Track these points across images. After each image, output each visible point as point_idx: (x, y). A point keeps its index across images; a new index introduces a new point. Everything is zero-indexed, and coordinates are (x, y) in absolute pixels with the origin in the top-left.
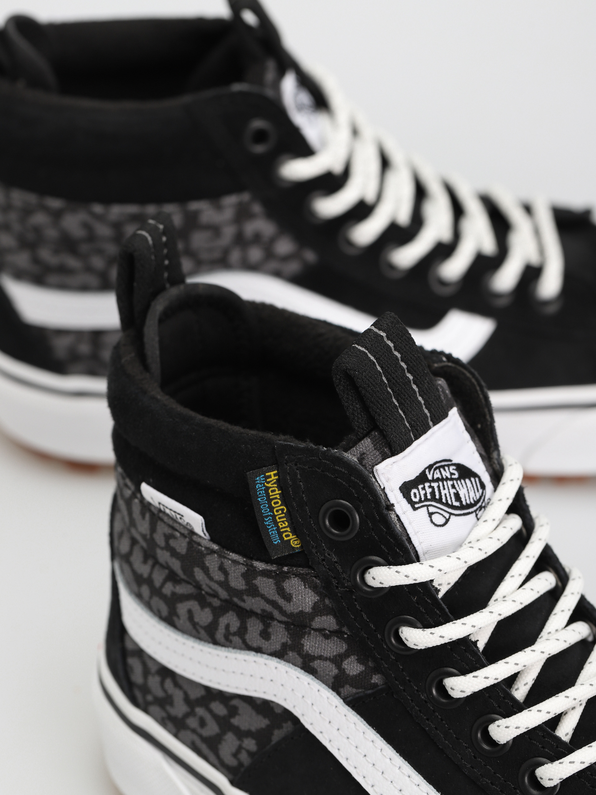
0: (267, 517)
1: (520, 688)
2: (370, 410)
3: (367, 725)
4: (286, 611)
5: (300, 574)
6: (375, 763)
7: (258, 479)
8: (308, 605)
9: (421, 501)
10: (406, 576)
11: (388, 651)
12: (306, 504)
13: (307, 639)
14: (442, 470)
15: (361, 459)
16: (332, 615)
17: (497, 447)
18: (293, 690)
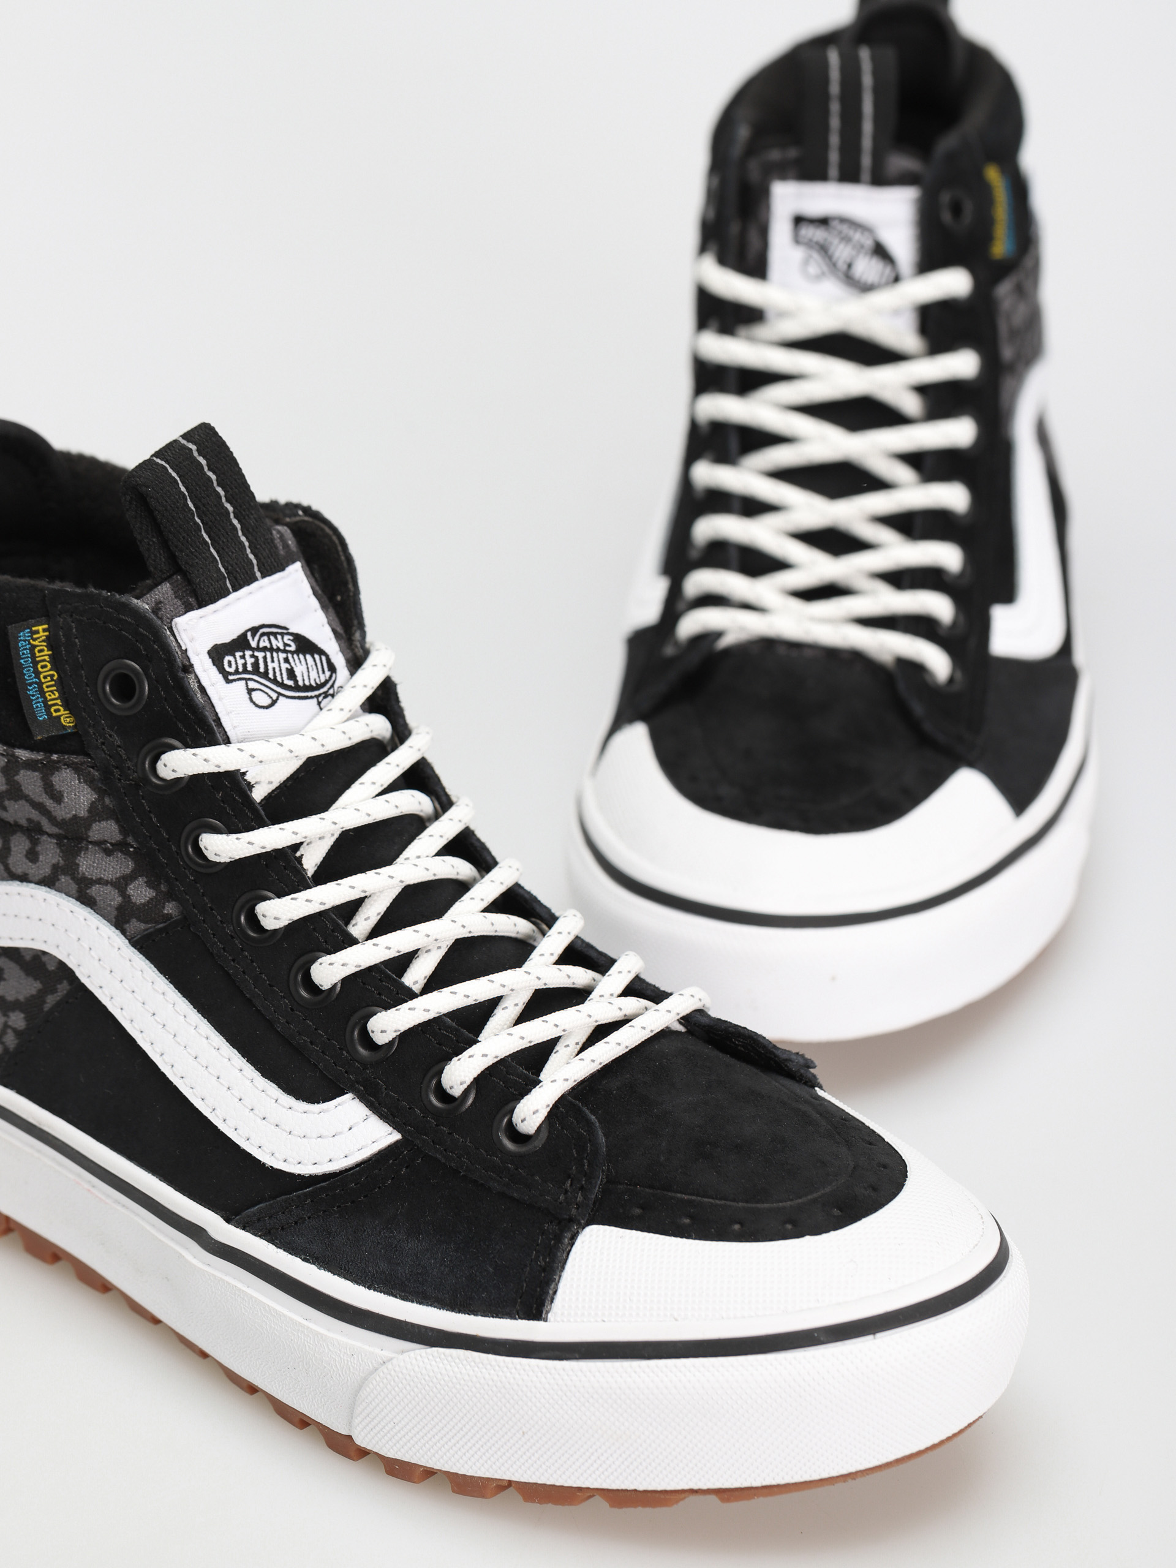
0: (30, 684)
1: (358, 924)
2: (170, 543)
3: (157, 972)
4: (56, 817)
5: (74, 763)
6: (165, 1023)
7: (21, 634)
8: (83, 806)
9: (237, 672)
10: (205, 760)
11: (185, 869)
12: (82, 667)
13: (83, 856)
14: (272, 638)
15: (156, 610)
16: (113, 819)
17: (361, 626)
18: (66, 930)
